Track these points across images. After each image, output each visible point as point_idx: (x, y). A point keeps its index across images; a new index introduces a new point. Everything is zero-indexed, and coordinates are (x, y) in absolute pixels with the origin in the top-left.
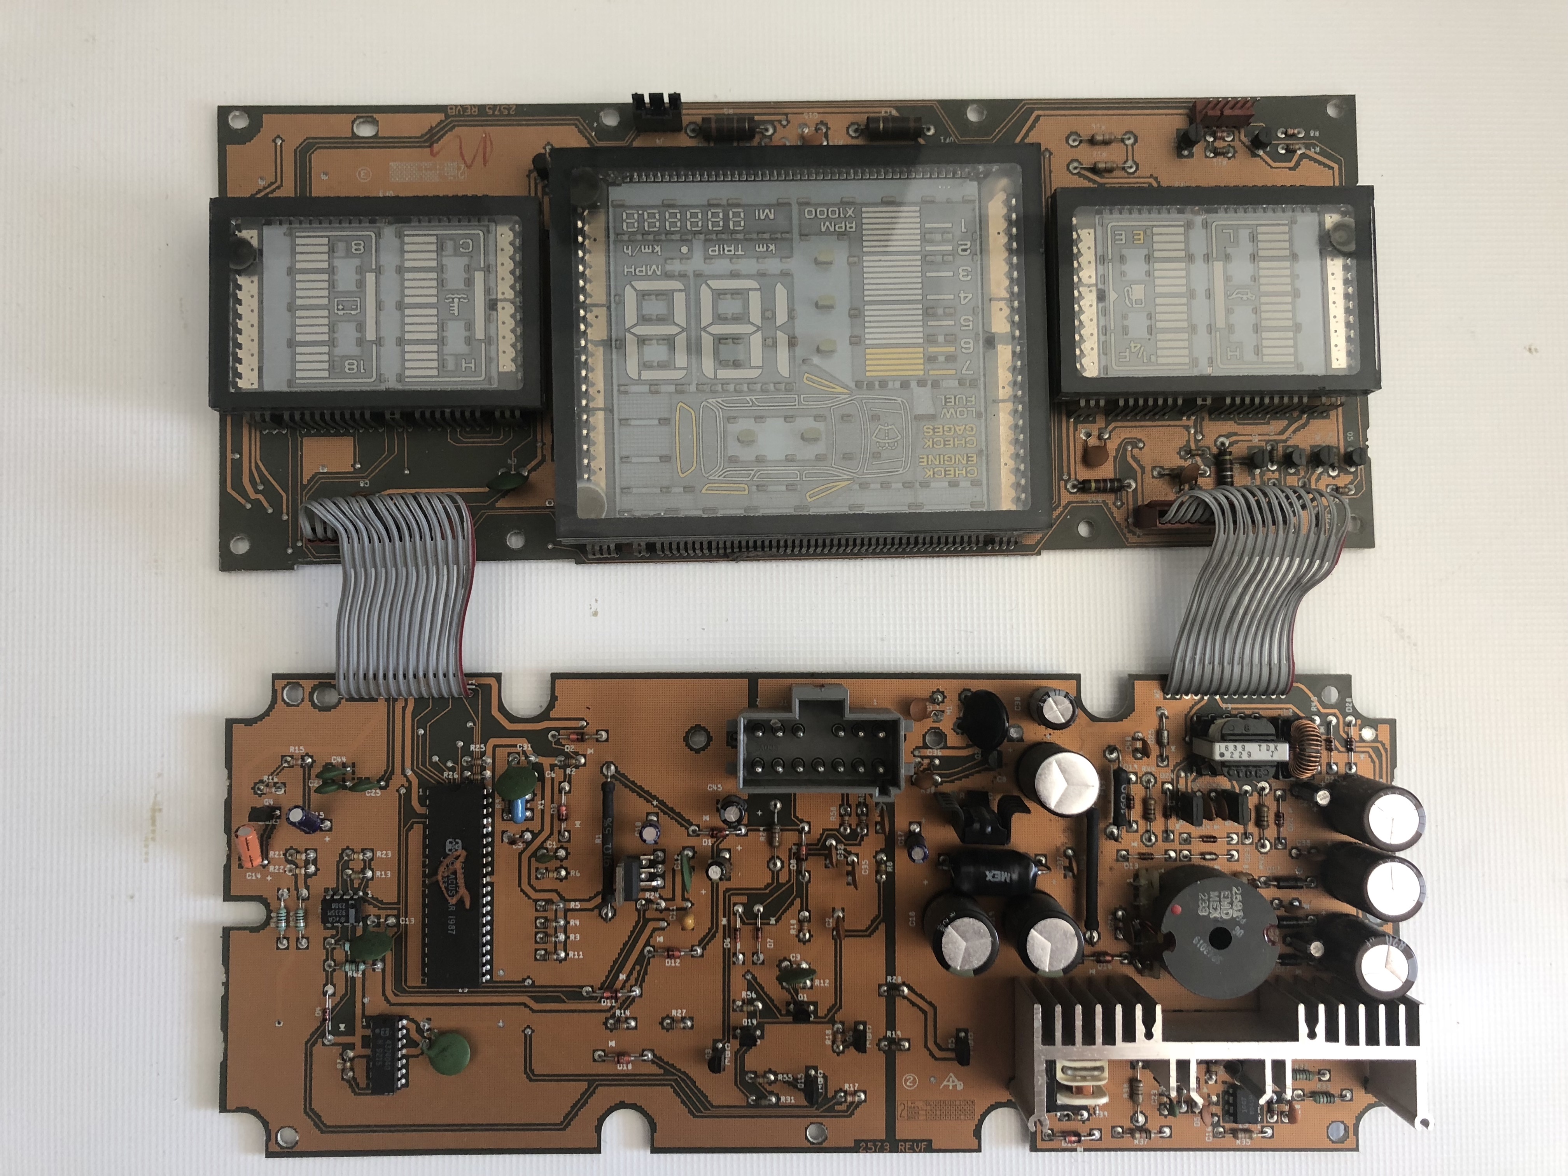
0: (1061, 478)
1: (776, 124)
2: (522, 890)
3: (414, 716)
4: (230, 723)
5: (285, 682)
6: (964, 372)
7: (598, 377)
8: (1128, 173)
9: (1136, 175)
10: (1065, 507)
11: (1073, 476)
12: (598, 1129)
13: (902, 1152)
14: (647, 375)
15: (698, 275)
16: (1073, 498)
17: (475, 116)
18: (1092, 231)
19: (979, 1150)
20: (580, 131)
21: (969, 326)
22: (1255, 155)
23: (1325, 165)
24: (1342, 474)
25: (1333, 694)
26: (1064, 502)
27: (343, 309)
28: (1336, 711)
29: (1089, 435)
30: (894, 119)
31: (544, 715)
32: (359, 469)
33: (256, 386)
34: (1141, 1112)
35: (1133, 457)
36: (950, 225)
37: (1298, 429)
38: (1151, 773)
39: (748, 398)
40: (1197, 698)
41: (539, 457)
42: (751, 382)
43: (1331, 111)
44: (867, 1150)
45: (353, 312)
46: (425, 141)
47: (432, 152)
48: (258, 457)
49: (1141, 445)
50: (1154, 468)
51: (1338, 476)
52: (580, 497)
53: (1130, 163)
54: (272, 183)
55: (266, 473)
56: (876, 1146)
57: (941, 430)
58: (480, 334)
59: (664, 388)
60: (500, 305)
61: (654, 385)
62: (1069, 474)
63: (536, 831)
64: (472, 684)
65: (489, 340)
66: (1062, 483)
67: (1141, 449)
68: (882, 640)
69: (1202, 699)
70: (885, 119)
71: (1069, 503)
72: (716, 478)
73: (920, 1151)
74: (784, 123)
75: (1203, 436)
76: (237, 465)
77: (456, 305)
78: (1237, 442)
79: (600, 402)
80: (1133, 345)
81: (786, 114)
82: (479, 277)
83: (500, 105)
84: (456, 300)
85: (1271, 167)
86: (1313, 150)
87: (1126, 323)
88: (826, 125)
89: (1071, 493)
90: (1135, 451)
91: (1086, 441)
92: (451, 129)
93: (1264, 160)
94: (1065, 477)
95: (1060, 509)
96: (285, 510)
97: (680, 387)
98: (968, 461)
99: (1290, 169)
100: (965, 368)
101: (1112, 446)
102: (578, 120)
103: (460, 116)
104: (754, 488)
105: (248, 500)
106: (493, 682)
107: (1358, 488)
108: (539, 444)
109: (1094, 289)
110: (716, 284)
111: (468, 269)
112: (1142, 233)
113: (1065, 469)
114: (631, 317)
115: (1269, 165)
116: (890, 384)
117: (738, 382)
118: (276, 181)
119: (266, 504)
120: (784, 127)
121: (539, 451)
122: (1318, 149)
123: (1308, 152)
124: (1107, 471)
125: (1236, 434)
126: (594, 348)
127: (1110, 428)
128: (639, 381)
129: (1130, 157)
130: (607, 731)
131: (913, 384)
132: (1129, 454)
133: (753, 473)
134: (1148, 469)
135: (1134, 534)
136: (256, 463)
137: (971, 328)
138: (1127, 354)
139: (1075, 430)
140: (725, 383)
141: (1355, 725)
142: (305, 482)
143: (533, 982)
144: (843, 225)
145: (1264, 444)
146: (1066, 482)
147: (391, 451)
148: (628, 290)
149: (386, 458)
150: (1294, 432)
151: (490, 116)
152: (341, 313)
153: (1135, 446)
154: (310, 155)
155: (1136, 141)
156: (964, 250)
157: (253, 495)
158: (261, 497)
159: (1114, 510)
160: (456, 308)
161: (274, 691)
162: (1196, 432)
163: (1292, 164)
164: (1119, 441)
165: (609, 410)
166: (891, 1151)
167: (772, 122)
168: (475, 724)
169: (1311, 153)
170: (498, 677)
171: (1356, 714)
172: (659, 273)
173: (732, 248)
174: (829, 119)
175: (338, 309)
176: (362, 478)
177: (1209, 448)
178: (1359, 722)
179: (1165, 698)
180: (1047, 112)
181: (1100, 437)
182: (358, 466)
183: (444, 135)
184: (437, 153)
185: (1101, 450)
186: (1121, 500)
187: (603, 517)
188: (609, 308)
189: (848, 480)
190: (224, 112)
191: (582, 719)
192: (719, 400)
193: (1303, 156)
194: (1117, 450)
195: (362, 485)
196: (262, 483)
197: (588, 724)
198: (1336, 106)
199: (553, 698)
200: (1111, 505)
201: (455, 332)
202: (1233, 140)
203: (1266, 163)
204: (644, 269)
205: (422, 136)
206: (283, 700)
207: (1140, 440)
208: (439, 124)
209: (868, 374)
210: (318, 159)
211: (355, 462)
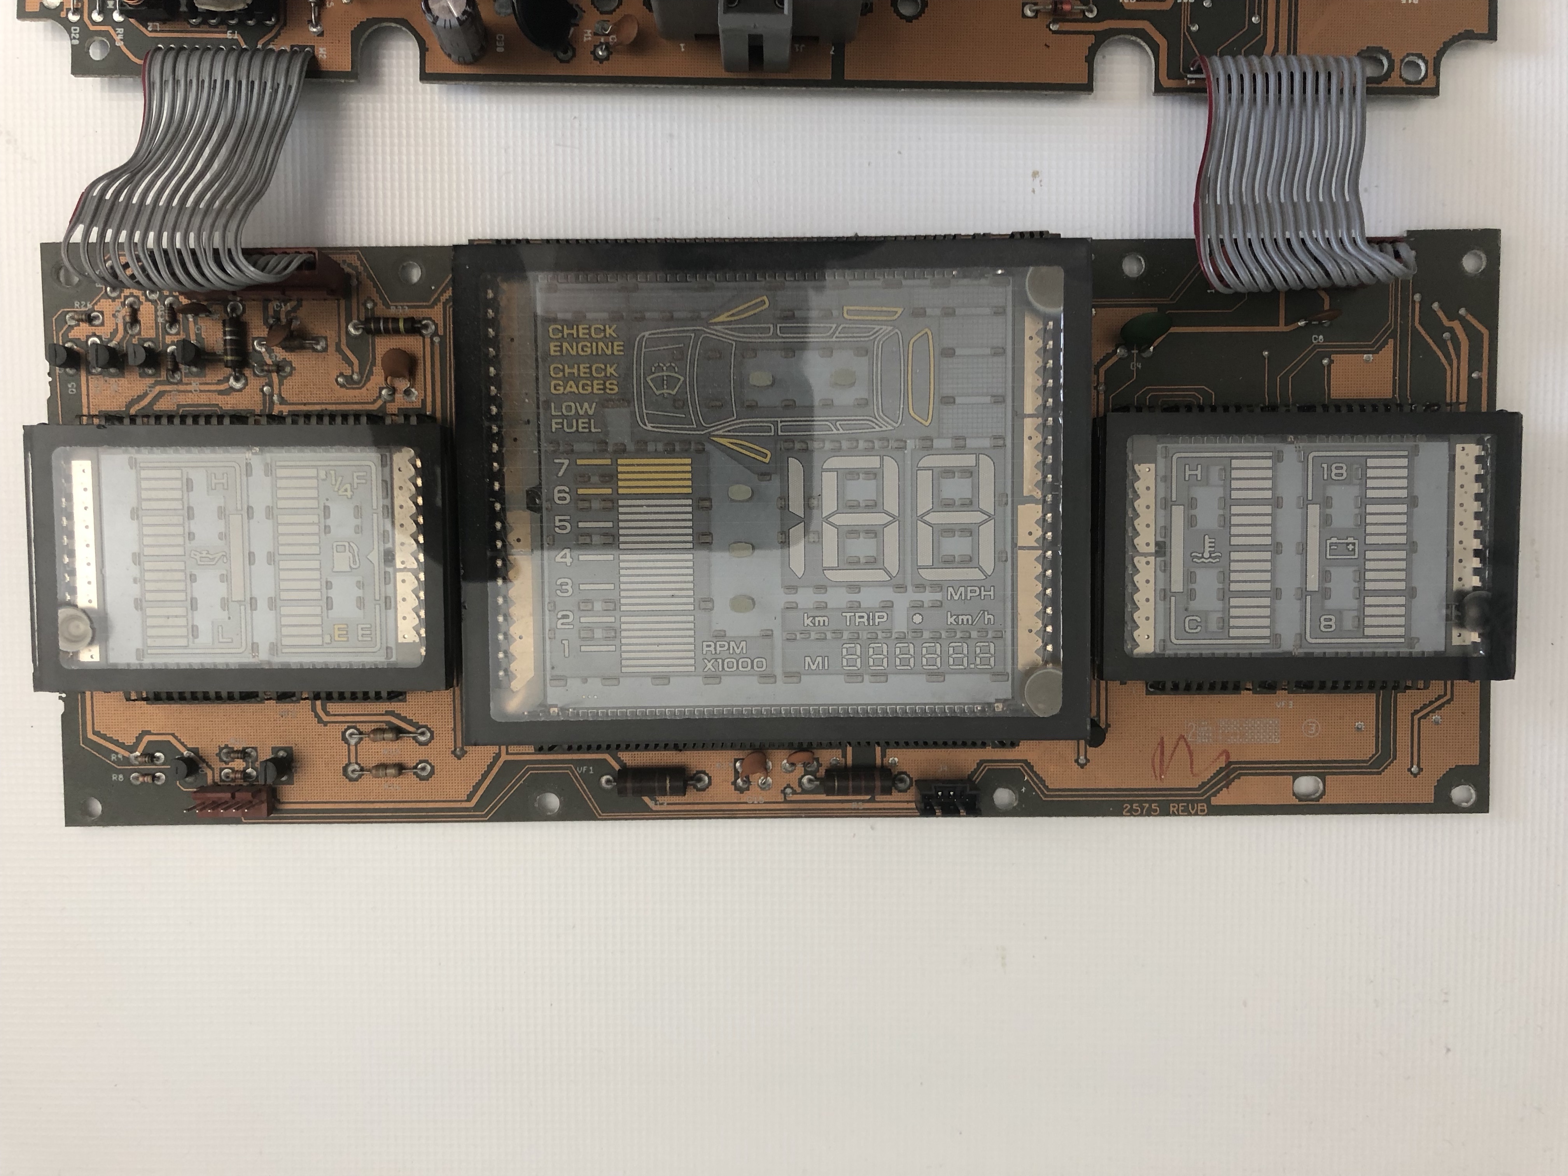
0: (443, 338)
1: (799, 790)
3: (1265, 38)
4: (1491, 35)
5: (1424, 85)
6: (566, 462)
7: (1031, 456)
8: (355, 728)
9: (346, 726)
10: (438, 300)
11: (428, 341)
14: (968, 460)
15: (901, 588)
16: (428, 312)
17: (1173, 801)
18: (401, 640)
20: (1042, 781)
21: (560, 521)
22: (195, 751)
23: (104, 737)
24: (83, 339)
25: (96, 53)
26: (439, 307)
27: (1348, 544)
28: (92, 28)
29: (407, 392)
30: (652, 794)
31: (1102, 39)
32: (1323, 358)
33: (1459, 447)
35: (351, 364)
36: (583, 648)
37: (141, 398)
39: (841, 431)
40: (271, 46)
41: (1102, 371)
42: (837, 451)
43: (97, 807)
45: (1334, 540)
46: (1235, 769)
47: (1228, 757)
48: (1449, 373)
49: (341, 379)
50: (325, 350)
51: (88, 337)
52: (1060, 294)
53: (353, 742)
54: (1424, 717)
55: (1439, 353)
57: (596, 387)
58: (1178, 512)
59: (948, 443)
60: (1152, 549)
61: (960, 446)
62: (432, 343)
64: (1191, 79)
65: (1166, 504)
66: (441, 332)
67: (341, 375)
68: (671, 136)
69: (264, 45)
70: (663, 793)
71: (431, 306)
72: (884, 327)
74: (788, 791)
75: (262, 390)
76: (1475, 363)
77: (1207, 549)
78: (219, 382)
79: (1030, 426)
80: (349, 493)
81: (786, 801)
82: (1177, 586)
83: (1141, 815)
84: (1206, 555)
85: (173, 735)
86: (120, 756)
87: (358, 522)
88: (738, 789)
89: (430, 319)
90: (348, 372)
91: (412, 386)
92: (1204, 784)
93: (182, 744)
94: (436, 340)
95: (443, 298)
96: (1417, 306)
97: (927, 445)
98: (561, 346)
99: (148, 733)
100: (564, 467)
101: (378, 377)
102: (1046, 796)
103: (1192, 802)
104: (835, 313)
105: (1462, 320)
106: (1166, 83)
107: (62, 320)
108: (1101, 388)
109: (399, 565)
110: (881, 576)
111: (1191, 594)
112: (337, 638)
113: (437, 349)
114: (987, 533)
115: (176, 738)
116: (660, 447)
117: (853, 451)
118: (1419, 720)
119: (1441, 314)
120: (788, 786)
121: (1102, 379)
122: (113, 757)
123: (126, 754)
124: (383, 345)
125: (221, 393)
126: (1034, 494)
127: (380, 403)
128: (978, 453)
129: (353, 748)
130: (1024, 16)
131: (631, 447)
132: (356, 368)
133: (837, 334)
134: (332, 349)
135: (350, 265)
136: (1451, 365)
137: (557, 518)
138: (356, 480)
139: (424, 402)
140: (869, 451)
141: (68, 10)
142: (1391, 342)
144: (718, 649)
145: (185, 380)
146: (436, 333)
147: (1285, 379)
148: (989, 567)
149: (1291, 371)
150: (145, 394)
151: (1155, 801)
152: (1351, 540)
153: (349, 379)
154: (1377, 751)
155: (345, 769)
156: (565, 617)
157: (1456, 325)
158: (1446, 323)
159: (375, 297)
160: (1207, 545)
161: (1437, 73)
162: (271, 395)
163: (147, 738)
164: (369, 385)
165: (1018, 415)
167: (805, 791)
168: (1189, 28)
169: (122, 753)
170: (1159, 89)
171: (67, 25)
172: (950, 589)
173: (858, 620)
174: (735, 796)
175: (1354, 544)
176: (1320, 346)
177: (255, 374)
178: (63, 14)
179: (313, 47)
180: (458, 805)
181: (393, 390)
182: (1325, 361)
183: (1212, 778)
184: (1221, 755)
185: (392, 373)
186: (366, 308)
187: (1031, 269)
188: (1014, 545)
189: (716, 324)
190: (1481, 805)
191: (1054, 32)
192: (878, 429)
193: (132, 749)
194: (371, 372)
195: (1321, 337)
196: (1445, 341)
197: (1048, 26)
198: (91, 815)
199: (1090, 60)
200: (379, 302)
201: (1208, 517)
202: (222, 770)
203: (179, 741)
204: (969, 595)
205: (1238, 777)
206: (1426, 63)
207: (342, 386)
208: (1218, 791)
209: (689, 461)
210: (1367, 749)
211: (1329, 366)
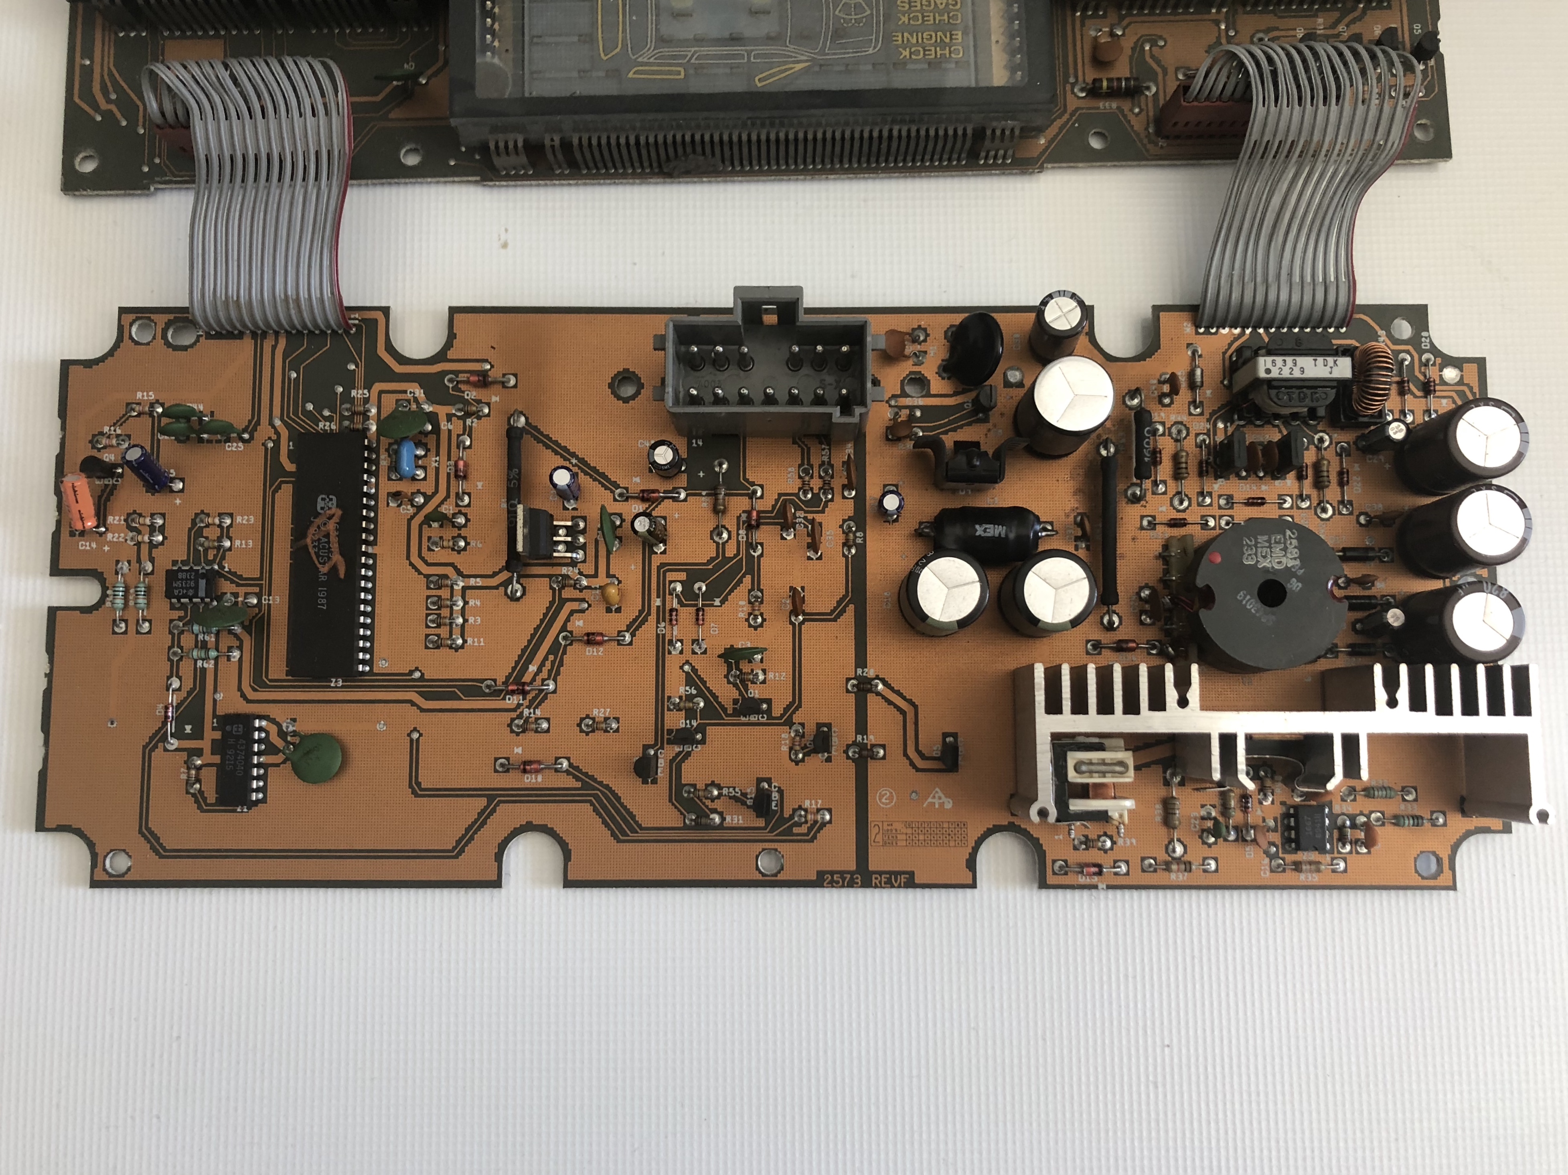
0: (1066, 81)
2: (411, 564)
3: (285, 356)
4: (66, 365)
5: (132, 316)
10: (1072, 115)
11: (1080, 79)
12: (499, 857)
13: (876, 887)
16: (1082, 104)
19: (973, 886)
25: (1405, 328)
26: (1071, 108)
28: (1409, 347)
29: (1099, 31)
31: (440, 357)
34: (1179, 840)
35: (1152, 57)
37: (1353, 22)
38: (1181, 423)
40: (1238, 331)
41: (441, 62)
44: (833, 884)
48: (112, 63)
49: (1162, 43)
50: (1177, 69)
52: (479, 75)
55: (120, 80)
56: (844, 879)
57: (918, 4)
62: (1076, 77)
63: (429, 493)
64: (355, 319)
66: (1068, 87)
67: (1162, 47)
69: (1243, 333)
71: (1077, 109)
72: (645, 60)
73: (899, 887)
75: (1237, 31)
76: (87, 72)
78: (1278, 37)
89: (1079, 98)
90: (1155, 50)
91: (1095, 38)
94: (1072, 80)
95: (1066, 117)
96: (141, 123)
98: (951, 39)
101: (1126, 45)
104: (691, 71)
105: (96, 108)
106: (380, 316)
107: (1429, 89)
108: (441, 48)
113: (1071, 71)
119: (118, 115)
121: (441, 54)
124: (1122, 70)
125: (1277, 29)
127: (1125, 23)
130: (515, 375)
132: (1147, 53)
133: (690, 54)
134: (1171, 70)
135: (1156, 144)
136: (109, 68)
139: (1083, 25)
141: (1434, 364)
143: (423, 674)
146: (1073, 85)
150: (1348, 25)
153: (1154, 44)
157: (104, 106)
158: (114, 108)
159: (1131, 117)
161: (120, 328)
162: (1227, 27)
164: (1134, 39)
166: (863, 886)
168: (357, 366)
170: (386, 311)
171: (1434, 350)
178: (1439, 360)
179: (1197, 333)
181: (1112, 35)
185: (1114, 47)
186: (1140, 107)
187: (506, 96)
189: (806, 61)
191: (486, 361)
194: (1133, 49)
196: (115, 92)
197: (492, 366)
199: (451, 336)
200: (1126, 111)
206: (131, 337)
207: (1160, 38)
